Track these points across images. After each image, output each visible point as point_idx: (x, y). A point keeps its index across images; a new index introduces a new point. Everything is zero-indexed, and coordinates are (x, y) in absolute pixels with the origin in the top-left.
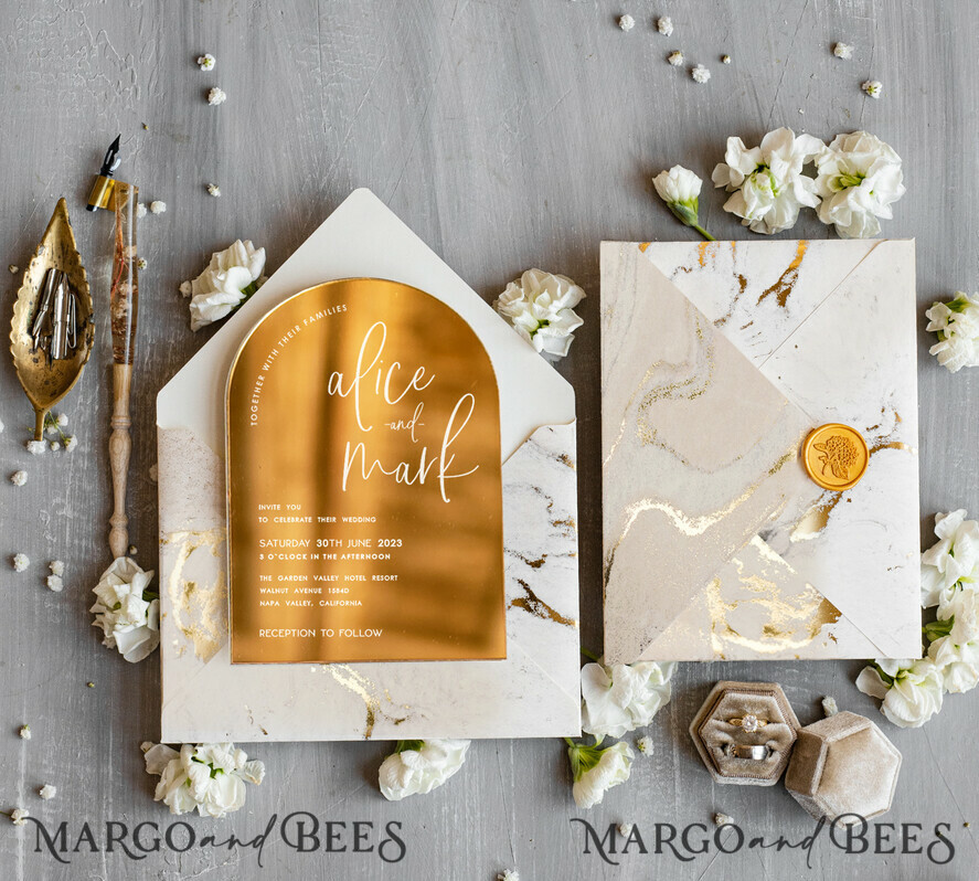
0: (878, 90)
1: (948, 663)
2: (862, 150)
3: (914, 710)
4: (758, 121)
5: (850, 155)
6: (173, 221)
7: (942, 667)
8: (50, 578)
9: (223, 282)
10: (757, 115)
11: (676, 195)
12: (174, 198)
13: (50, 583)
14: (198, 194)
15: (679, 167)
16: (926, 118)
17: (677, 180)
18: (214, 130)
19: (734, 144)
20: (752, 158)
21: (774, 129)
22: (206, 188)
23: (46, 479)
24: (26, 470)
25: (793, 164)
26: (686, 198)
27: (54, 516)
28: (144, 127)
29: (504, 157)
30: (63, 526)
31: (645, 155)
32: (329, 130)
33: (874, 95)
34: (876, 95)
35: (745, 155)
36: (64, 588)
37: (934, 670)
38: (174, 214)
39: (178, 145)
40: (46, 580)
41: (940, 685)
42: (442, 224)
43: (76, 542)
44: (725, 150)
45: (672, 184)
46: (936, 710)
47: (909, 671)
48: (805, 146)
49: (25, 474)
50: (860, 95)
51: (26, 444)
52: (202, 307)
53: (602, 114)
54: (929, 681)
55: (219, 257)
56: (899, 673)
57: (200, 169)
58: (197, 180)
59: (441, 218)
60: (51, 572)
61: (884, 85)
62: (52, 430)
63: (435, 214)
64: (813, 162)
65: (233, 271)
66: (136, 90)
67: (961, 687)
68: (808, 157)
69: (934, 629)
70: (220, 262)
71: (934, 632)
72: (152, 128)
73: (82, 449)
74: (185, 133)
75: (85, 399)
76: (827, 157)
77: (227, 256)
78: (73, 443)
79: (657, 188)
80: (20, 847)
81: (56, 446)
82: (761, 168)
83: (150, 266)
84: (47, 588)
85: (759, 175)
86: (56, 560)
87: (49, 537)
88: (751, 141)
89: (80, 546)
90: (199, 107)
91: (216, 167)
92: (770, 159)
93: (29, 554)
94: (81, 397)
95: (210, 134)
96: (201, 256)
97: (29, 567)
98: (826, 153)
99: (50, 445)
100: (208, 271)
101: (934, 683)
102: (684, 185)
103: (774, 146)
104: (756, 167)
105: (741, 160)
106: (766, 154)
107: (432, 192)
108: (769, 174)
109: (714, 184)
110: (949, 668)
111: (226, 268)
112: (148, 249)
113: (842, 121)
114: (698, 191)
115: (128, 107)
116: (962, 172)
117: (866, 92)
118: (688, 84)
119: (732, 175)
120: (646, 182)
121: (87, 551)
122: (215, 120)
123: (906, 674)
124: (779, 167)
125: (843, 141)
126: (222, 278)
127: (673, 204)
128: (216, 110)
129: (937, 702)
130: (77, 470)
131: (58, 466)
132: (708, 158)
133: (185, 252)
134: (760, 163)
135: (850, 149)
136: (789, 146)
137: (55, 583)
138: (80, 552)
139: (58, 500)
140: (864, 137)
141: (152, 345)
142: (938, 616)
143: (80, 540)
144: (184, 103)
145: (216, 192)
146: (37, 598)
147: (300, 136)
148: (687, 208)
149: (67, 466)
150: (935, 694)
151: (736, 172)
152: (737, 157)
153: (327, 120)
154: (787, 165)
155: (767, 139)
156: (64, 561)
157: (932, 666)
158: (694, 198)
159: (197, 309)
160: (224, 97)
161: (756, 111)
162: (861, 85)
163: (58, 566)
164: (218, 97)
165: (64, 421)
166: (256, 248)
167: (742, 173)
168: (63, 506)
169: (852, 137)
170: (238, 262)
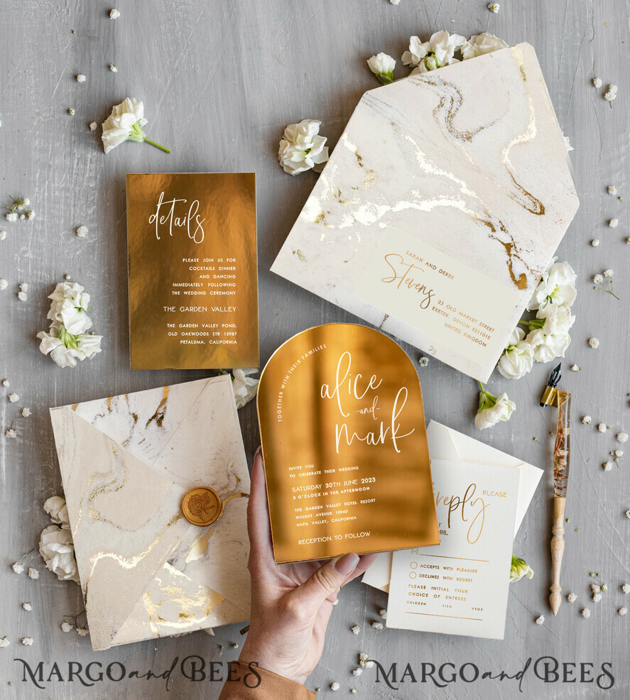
0: (497, 8)
1: (539, 344)
2: (486, 44)
3: (516, 369)
4: (428, 26)
5: (481, 47)
6: (90, 86)
7: (534, 346)
8: (20, 293)
9: (119, 122)
10: (427, 23)
11: (381, 70)
12: (90, 73)
13: (20, 296)
14: (104, 70)
15: (382, 53)
16: (525, 25)
17: (382, 61)
18: (113, 34)
19: (414, 40)
20: (425, 48)
21: (437, 31)
22: (109, 67)
23: (17, 236)
24: (6, 231)
25: (448, 52)
26: (386, 71)
27: (22, 257)
28: (73, 32)
29: (281, 48)
30: (28, 263)
31: (363, 46)
32: (180, 33)
33: (495, 11)
34: (496, 11)
35: (421, 47)
36: (28, 299)
37: (529, 347)
38: (90, 82)
39: (92, 42)
40: (17, 295)
41: (532, 356)
42: (245, 87)
43: (35, 272)
44: (409, 44)
45: (378, 63)
46: (528, 370)
47: (515, 346)
48: (455, 41)
49: (5, 233)
50: (487, 11)
51: (5, 216)
52: (108, 138)
53: (338, 23)
54: (526, 353)
55: (117, 108)
56: (509, 347)
57: (105, 56)
58: (103, 63)
59: (245, 84)
60: (20, 290)
61: (501, 6)
62: (21, 208)
63: (241, 81)
64: (460, 50)
65: (124, 115)
66: (68, 10)
67: (544, 359)
68: (457, 47)
69: (533, 324)
70: (117, 111)
71: (534, 326)
72: (77, 32)
73: (38, 218)
74: (96, 35)
75: (40, 189)
76: (468, 48)
77: (121, 108)
78: (33, 215)
79: (370, 65)
80: (3, 449)
81: (23, 217)
82: (430, 54)
83: (76, 112)
84: (19, 299)
85: (429, 58)
86: (23, 283)
87: (19, 270)
88: (424, 38)
89: (37, 274)
90: (104, 20)
91: (114, 56)
92: (435, 49)
93: (8, 280)
94: (37, 188)
95: (111, 36)
96: (106, 107)
97: (8, 287)
98: (467, 45)
99: (19, 215)
100: (111, 117)
101: (529, 355)
102: (385, 63)
103: (438, 41)
104: (427, 53)
105: (418, 49)
106: (433, 46)
107: (239, 69)
108: (434, 57)
109: (403, 63)
110: (539, 347)
111: (121, 114)
112: (75, 103)
113: (476, 27)
114: (393, 68)
115: (63, 20)
116: (546, 55)
117: (491, 10)
118: (387, 6)
119: (413, 58)
120: (363, 62)
121: (41, 278)
122: (114, 28)
123: (513, 347)
124: (441, 55)
125: (476, 39)
126: (118, 120)
127: (379, 75)
128: (114, 23)
129: (530, 366)
130: (35, 230)
131: (24, 228)
132: (399, 48)
133: (97, 104)
134: (430, 51)
135: (479, 43)
136: (446, 41)
137: (23, 296)
138: (37, 277)
139: (24, 248)
140: (487, 36)
141: (78, 159)
142: (537, 316)
143: (37, 271)
144: (96, 18)
145: (114, 69)
146: (12, 305)
147: (163, 37)
148: (387, 77)
149: (29, 228)
150: (529, 361)
151: (416, 57)
152: (416, 48)
153: (178, 27)
154: (445, 52)
155: (433, 37)
156: (28, 283)
157: (529, 345)
158: (391, 71)
159: (106, 140)
160: (119, 15)
161: (427, 21)
162: (488, 6)
163: (25, 287)
164: (115, 14)
165: (27, 202)
166: (138, 102)
167: (419, 57)
168: (27, 251)
169: (480, 37)
170: (128, 110)
